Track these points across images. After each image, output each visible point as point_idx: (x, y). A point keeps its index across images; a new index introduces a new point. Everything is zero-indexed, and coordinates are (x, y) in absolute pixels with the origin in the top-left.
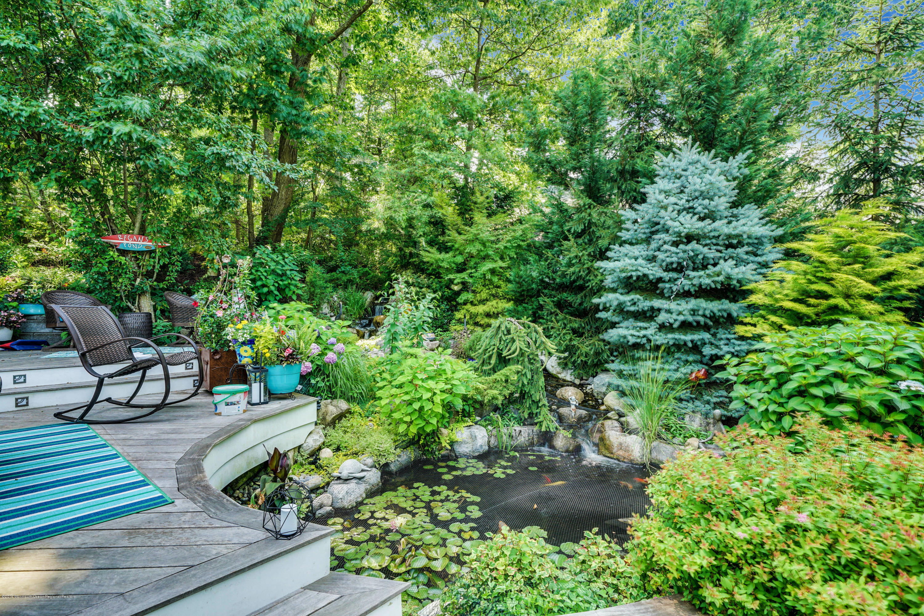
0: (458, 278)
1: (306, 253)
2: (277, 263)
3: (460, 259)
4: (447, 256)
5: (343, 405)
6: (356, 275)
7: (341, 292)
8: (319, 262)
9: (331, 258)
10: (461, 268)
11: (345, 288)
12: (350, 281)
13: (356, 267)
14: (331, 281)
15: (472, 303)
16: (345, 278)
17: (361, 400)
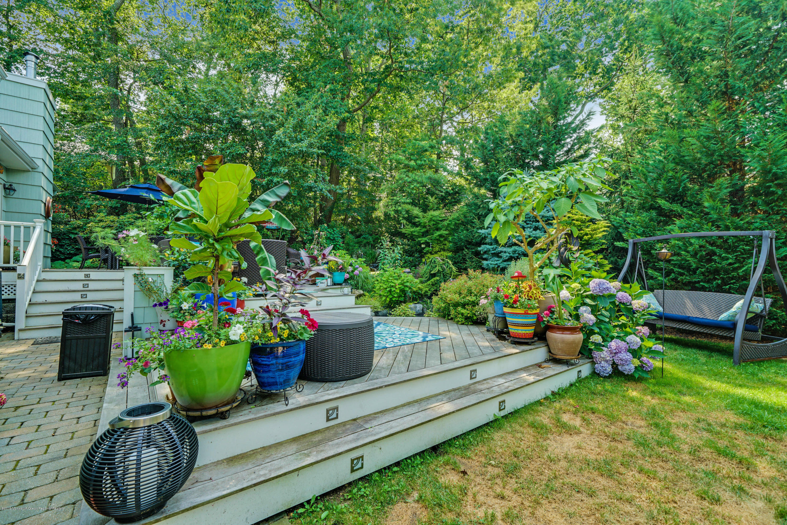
0: (423, 240)
1: (345, 227)
2: (331, 233)
3: (424, 230)
4: (418, 229)
5: (362, 292)
6: (371, 240)
7: (363, 248)
8: (351, 233)
9: (358, 230)
10: (424, 234)
11: (365, 246)
12: (368, 243)
13: (371, 235)
14: (357, 243)
15: (431, 253)
16: (365, 241)
17: (369, 291)
